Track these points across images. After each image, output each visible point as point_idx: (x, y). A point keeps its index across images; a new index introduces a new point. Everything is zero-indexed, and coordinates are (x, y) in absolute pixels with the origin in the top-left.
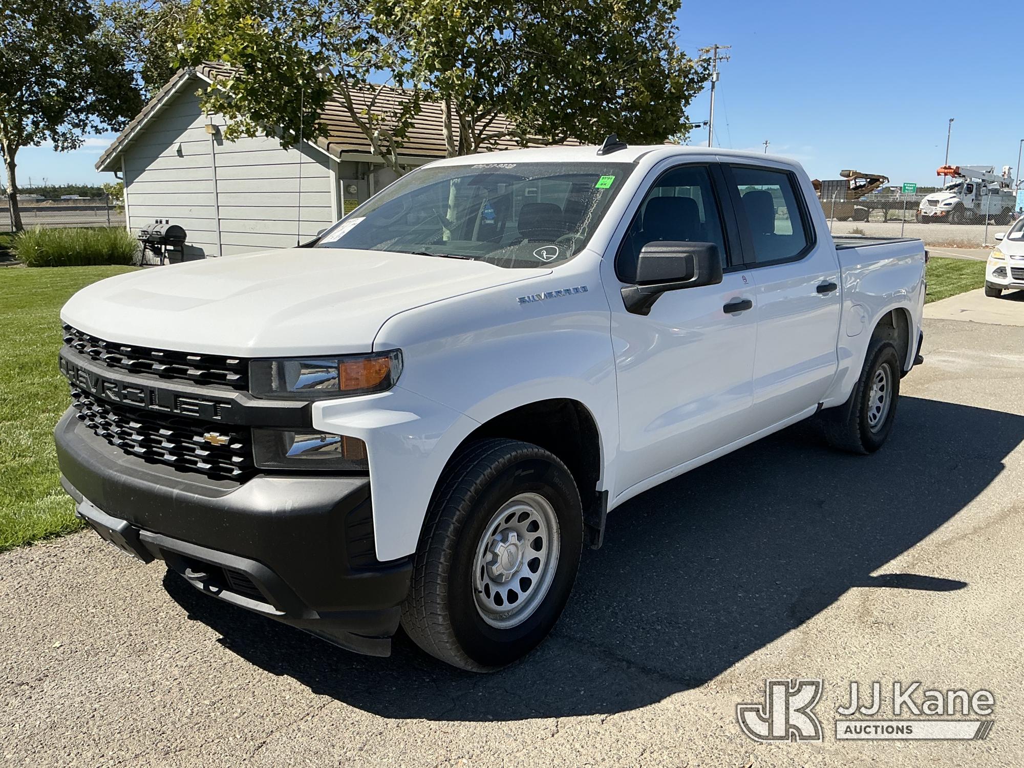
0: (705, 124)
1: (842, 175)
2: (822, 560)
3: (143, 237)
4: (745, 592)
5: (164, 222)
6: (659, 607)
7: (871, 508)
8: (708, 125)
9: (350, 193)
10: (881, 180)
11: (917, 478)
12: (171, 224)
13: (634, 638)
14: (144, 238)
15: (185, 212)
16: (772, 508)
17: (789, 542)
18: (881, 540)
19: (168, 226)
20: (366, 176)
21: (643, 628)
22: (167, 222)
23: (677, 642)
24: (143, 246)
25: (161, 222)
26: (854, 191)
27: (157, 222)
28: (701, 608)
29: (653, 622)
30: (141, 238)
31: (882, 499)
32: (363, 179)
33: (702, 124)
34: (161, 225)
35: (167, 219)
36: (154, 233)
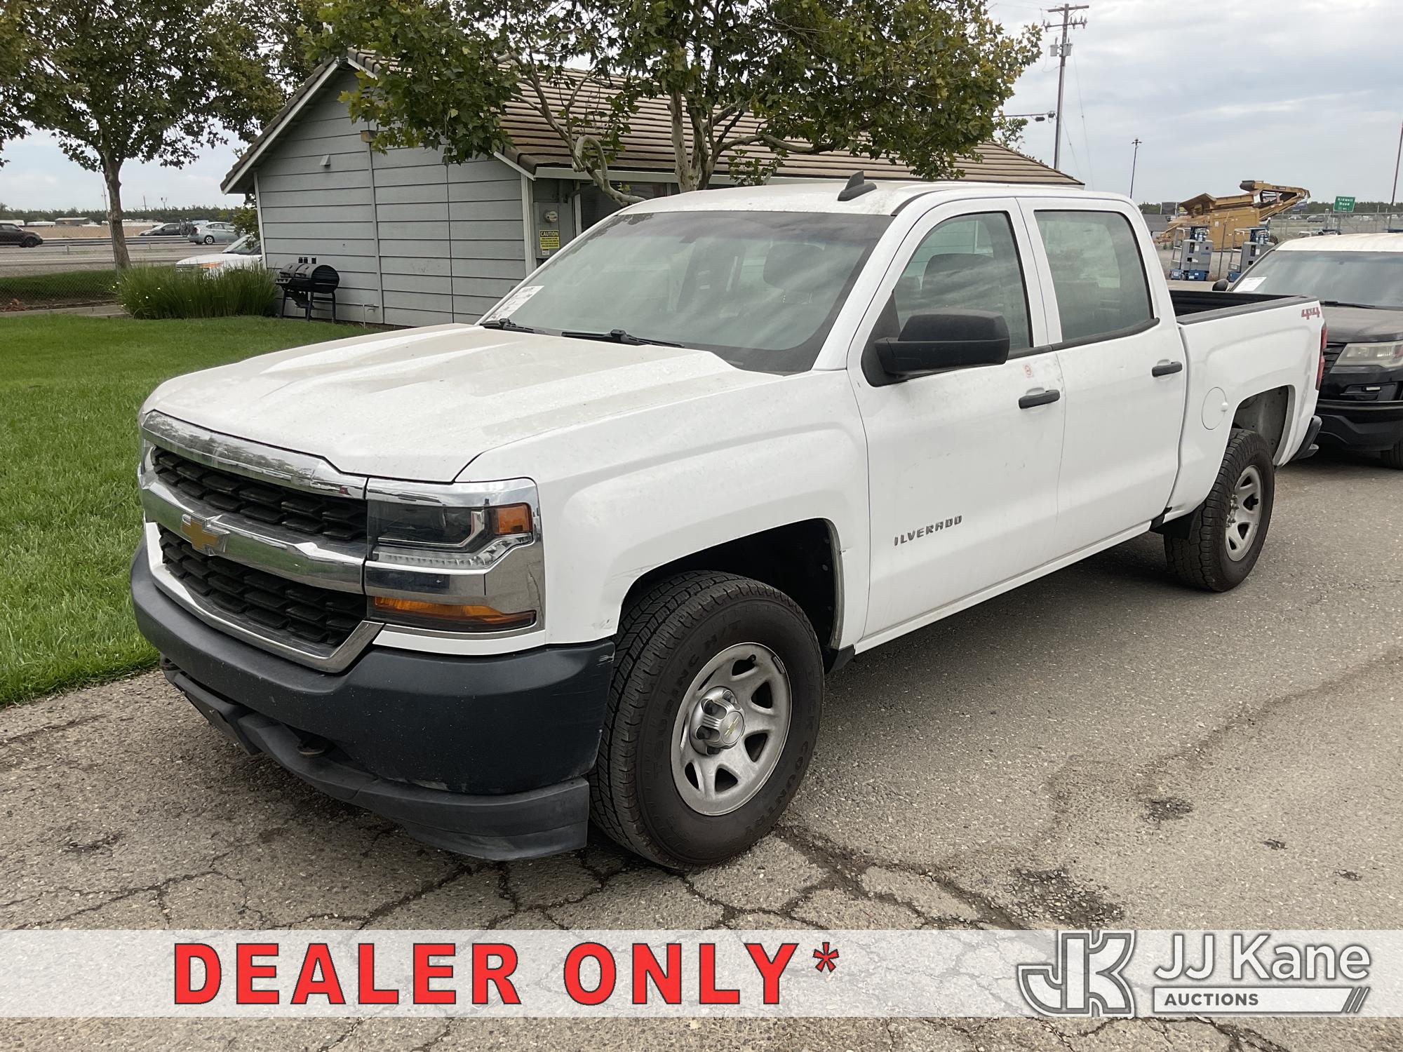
0: (1051, 116)
1: (1242, 187)
2: (1107, 719)
3: (282, 280)
4: (995, 757)
5: (310, 261)
6: (878, 774)
7: (1189, 654)
8: (1055, 117)
9: (548, 221)
10: (1298, 194)
11: (1262, 615)
12: (319, 263)
13: (839, 811)
14: (284, 282)
15: (336, 247)
16: (1055, 650)
17: (1067, 695)
18: (1192, 695)
19: (315, 266)
20: (570, 200)
21: (853, 800)
22: (314, 261)
23: (893, 818)
24: (283, 292)
25: (306, 261)
26: (1258, 210)
27: (300, 260)
28: (932, 777)
29: (868, 793)
30: (281, 282)
31: (1207, 641)
32: (566, 202)
33: (1046, 117)
34: (306, 266)
35: (314, 257)
36: (297, 275)
